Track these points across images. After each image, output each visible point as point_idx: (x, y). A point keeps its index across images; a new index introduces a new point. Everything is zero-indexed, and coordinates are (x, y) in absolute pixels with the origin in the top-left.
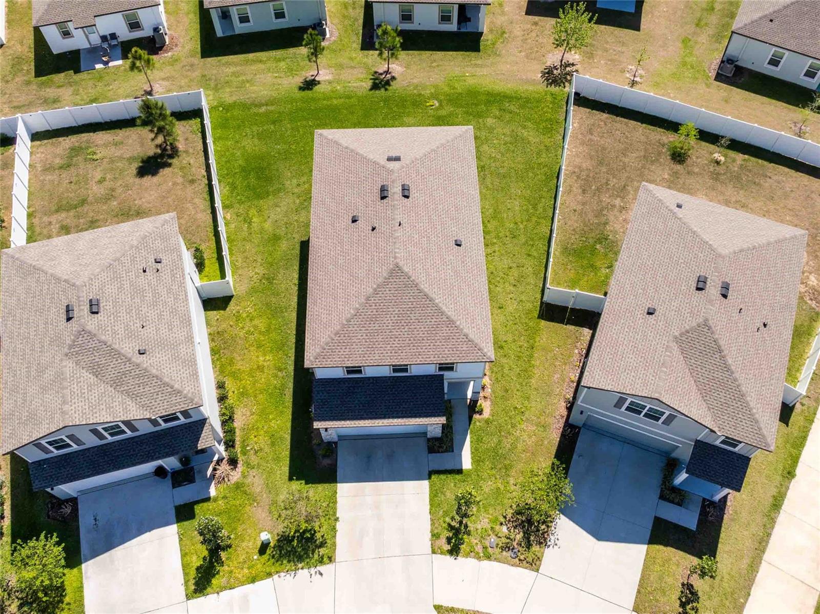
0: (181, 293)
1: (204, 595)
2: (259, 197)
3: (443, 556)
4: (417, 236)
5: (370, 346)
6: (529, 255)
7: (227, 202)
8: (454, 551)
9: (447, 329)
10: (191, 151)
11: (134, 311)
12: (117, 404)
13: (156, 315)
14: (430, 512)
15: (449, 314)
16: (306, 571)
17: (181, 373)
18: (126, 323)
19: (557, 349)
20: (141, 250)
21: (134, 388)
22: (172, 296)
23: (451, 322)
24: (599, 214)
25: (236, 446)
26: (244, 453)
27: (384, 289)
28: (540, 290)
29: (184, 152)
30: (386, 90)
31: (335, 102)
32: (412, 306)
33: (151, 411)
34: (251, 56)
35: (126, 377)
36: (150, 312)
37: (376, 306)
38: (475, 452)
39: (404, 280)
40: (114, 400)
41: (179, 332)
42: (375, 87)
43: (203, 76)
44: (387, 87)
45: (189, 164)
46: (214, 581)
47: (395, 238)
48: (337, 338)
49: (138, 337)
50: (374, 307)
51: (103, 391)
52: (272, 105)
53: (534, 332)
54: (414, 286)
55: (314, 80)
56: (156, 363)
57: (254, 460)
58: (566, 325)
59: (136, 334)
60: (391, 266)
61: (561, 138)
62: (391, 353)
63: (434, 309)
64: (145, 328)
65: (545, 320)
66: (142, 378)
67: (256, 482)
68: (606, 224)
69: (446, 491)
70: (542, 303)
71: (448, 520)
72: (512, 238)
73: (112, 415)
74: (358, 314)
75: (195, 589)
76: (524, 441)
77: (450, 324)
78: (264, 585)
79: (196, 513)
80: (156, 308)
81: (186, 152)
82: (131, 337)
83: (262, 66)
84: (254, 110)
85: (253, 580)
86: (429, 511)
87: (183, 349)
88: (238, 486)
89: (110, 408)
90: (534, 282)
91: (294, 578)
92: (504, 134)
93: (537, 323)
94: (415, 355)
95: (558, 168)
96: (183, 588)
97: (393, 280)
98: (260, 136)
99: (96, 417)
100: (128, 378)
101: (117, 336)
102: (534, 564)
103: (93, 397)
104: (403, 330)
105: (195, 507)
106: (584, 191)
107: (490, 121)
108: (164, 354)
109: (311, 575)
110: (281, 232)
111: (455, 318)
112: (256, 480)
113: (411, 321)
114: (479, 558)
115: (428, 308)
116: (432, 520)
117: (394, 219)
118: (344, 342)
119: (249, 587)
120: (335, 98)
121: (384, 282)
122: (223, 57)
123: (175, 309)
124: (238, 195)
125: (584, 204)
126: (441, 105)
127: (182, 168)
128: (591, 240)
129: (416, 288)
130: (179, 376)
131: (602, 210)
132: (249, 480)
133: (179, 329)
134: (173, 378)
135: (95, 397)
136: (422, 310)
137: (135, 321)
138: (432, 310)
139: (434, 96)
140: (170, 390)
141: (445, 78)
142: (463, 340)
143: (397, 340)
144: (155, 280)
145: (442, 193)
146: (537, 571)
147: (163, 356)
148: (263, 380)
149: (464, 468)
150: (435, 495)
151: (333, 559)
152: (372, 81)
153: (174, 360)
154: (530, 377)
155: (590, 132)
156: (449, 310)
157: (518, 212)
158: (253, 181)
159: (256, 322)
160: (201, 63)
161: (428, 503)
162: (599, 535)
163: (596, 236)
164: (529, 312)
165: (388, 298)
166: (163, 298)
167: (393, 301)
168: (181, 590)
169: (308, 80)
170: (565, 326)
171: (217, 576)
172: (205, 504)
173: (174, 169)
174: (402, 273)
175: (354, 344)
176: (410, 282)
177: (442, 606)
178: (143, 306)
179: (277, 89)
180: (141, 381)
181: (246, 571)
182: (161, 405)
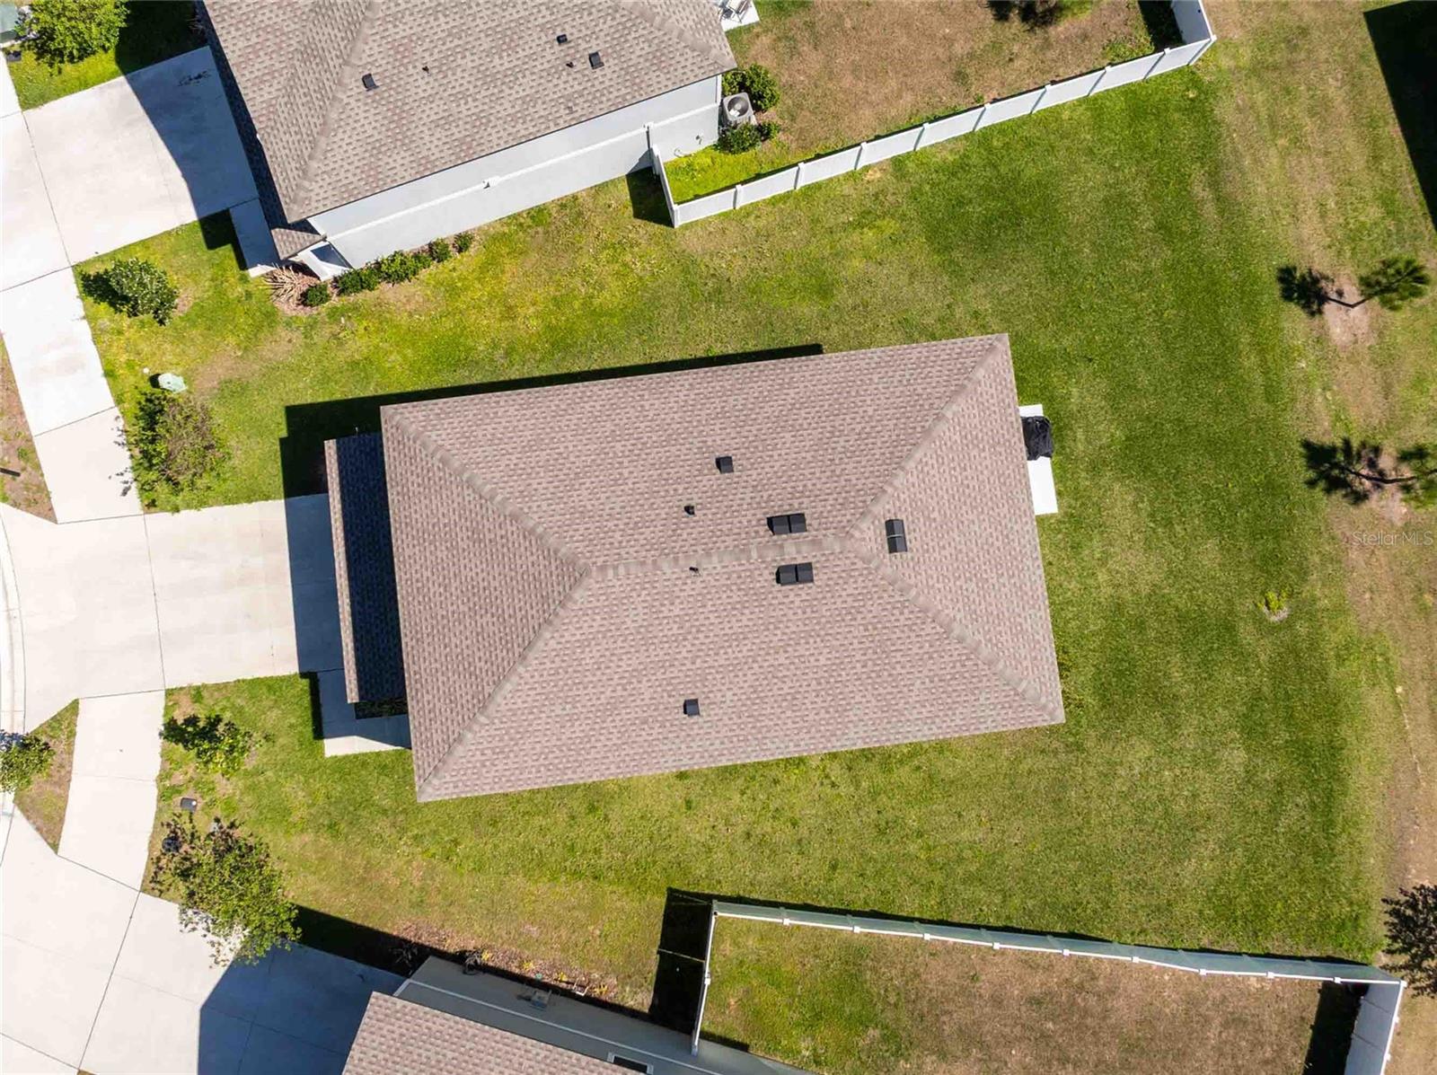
0: (529, 124)
1: (80, 293)
2: (936, 234)
3: (162, 711)
4: (677, 612)
5: (426, 536)
6: (834, 868)
7: (910, 165)
8: (173, 732)
9: (469, 697)
10: (1051, 54)
11: (456, 42)
12: (268, 63)
13: (462, 89)
14: (239, 681)
15: (499, 699)
16: (129, 463)
17: (347, 167)
18: (425, 34)
19: (598, 932)
20: (614, 19)
21: (302, 86)
22: (517, 108)
23: (483, 704)
24: (970, 1037)
25: (344, 298)
26: (334, 314)
27: (534, 550)
28: (741, 893)
29: (1046, 40)
30: (1311, 484)
31: (1250, 361)
32: (506, 616)
33: (269, 130)
34: (1392, 130)
35: (317, 64)
36: (466, 75)
37: (502, 537)
38: (360, 761)
39: (556, 593)
40: (274, 56)
41: (436, 142)
42: (1317, 455)
43: (1304, 32)
44: (1322, 484)
45: (1011, 60)
46: (104, 306)
47: (654, 562)
48: (437, 464)
49: (402, 65)
50: (499, 533)
51: (286, 30)
52: (1221, 212)
53: (634, 880)
54: (547, 615)
55: (1323, 299)
56: (352, 114)
57: (321, 336)
58: (658, 952)
59: (406, 61)
60: (583, 561)
61: (1205, 943)
62: (417, 581)
63: (506, 663)
64: (425, 74)
65: (668, 907)
66: (319, 96)
67: (282, 346)
68: (943, 1055)
69: (279, 708)
70: (710, 898)
71: (227, 716)
72: (877, 826)
73: (241, 59)
74: (483, 501)
75: (90, 276)
76: (388, 861)
77: (479, 702)
78: (102, 393)
79: (217, 250)
80: (479, 83)
81: (1047, 44)
82: (398, 52)
83: (1359, 162)
84: (1197, 174)
85: (109, 374)
86: (240, 678)
87: (398, 161)
88: (270, 316)
89: (256, 52)
90: (764, 882)
91: (116, 442)
92: (1194, 796)
93: (658, 889)
94: (417, 632)
95: (1103, 936)
96: (92, 255)
97: (553, 568)
98: (1116, 203)
99: (229, 33)
100: (317, 70)
101: (390, 26)
102: (154, 884)
103: (268, 15)
104: (460, 602)
105: (229, 246)
106: (1036, 1002)
107: (1236, 757)
108: (378, 125)
109: (122, 474)
110: (842, 296)
111: (492, 708)
112: (284, 346)
113: (478, 617)
114: (161, 779)
115: (505, 651)
116: (226, 685)
117: (708, 554)
118: (429, 479)
119: (97, 368)
120: (1264, 360)
121: (549, 550)
122: (1377, 66)
123: (490, 121)
124: (933, 185)
125: (997, 1001)
126: (1274, 629)
127: (996, 46)
128: (889, 1014)
129: (541, 620)
130: (337, 166)
131: (982, 1045)
132: (282, 332)
133: (445, 140)
134: (329, 155)
135: (270, 19)
136: (501, 639)
137: (436, 50)
138: (503, 659)
139: (1303, 609)
140: (306, 153)
141: (1376, 632)
142: (450, 733)
143: (442, 590)
144: (546, 66)
145: (823, 661)
146: (143, 890)
147: (374, 124)
148: (485, 322)
149: (325, 741)
150: (271, 685)
151: (153, 509)
152: (1339, 443)
153: (369, 147)
154: (528, 874)
155: (1235, 1021)
156: (507, 697)
157: (954, 838)
158: (976, 210)
159: (614, 284)
160: (1348, 16)
161: (257, 676)
162: (213, 1012)
163: (904, 1029)
164: (686, 872)
165: (519, 562)
166: (507, 91)
167: (513, 574)
168: (84, 253)
169: (1323, 283)
170: (655, 951)
171: (112, 309)
172: (234, 263)
173: (993, 30)
174: (570, 589)
175: (427, 502)
176: (552, 607)
177: (77, 715)
178: (475, 57)
179: (1276, 214)
180: (314, 95)
181: (124, 358)
182: (281, 144)
